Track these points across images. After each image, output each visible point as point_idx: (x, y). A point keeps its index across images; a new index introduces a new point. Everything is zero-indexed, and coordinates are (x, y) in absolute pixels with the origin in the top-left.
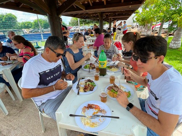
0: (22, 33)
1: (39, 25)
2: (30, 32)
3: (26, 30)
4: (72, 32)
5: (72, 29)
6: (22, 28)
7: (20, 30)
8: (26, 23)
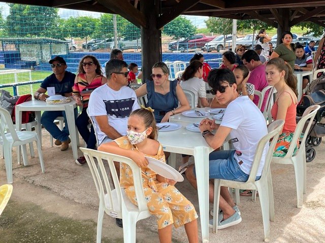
0: (63, 47)
1: (115, 26)
2: (84, 47)
3: (75, 40)
4: (209, 53)
5: (213, 44)
6: (65, 33)
7: (60, 40)
8: (78, 21)
